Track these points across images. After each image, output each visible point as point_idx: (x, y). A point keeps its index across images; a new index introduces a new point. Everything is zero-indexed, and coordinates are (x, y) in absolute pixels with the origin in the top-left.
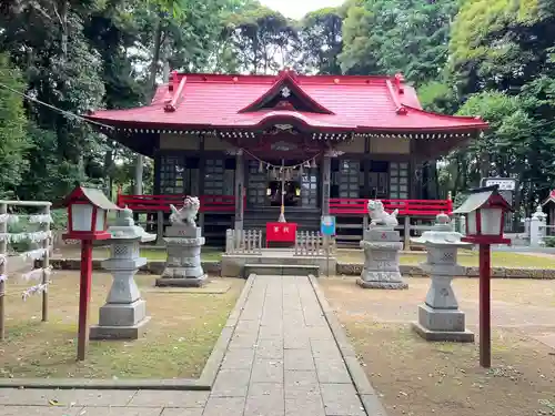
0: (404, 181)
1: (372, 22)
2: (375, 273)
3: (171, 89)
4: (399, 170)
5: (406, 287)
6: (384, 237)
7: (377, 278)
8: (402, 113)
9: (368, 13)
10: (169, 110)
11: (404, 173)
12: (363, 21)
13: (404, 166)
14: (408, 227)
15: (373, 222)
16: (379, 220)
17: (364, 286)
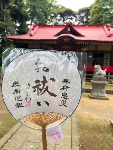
0: (109, 60)
1: (100, 9)
2: (96, 93)
3: (33, 29)
4: (107, 56)
5: (108, 99)
6: (100, 79)
7: (96, 95)
8: (109, 36)
9: (99, 7)
10: (31, 36)
11: (109, 57)
12: (97, 9)
13: (109, 55)
14: (109, 76)
15: (97, 73)
16: (99, 73)
17: (91, 98)
